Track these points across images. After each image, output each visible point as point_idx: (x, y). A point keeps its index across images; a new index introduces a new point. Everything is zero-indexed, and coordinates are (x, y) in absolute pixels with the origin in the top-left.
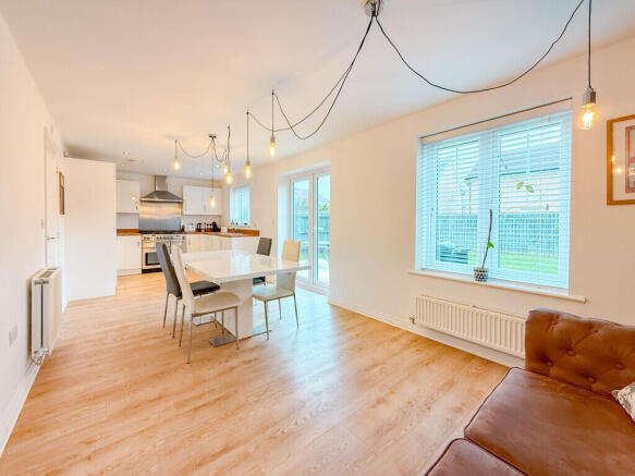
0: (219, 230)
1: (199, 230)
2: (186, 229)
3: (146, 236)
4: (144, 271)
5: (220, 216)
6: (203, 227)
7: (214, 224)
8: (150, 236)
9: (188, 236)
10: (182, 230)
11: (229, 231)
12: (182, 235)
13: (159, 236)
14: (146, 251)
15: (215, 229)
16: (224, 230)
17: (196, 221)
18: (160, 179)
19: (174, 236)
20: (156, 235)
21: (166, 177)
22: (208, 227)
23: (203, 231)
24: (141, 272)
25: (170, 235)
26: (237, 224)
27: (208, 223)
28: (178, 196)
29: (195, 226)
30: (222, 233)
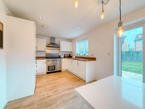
0: (71, 57)
1: (65, 57)
2: (61, 57)
3: (48, 59)
4: (48, 73)
5: (71, 52)
6: (66, 56)
7: (70, 55)
8: (50, 59)
9: (62, 59)
11: (76, 57)
12: (60, 59)
13: (53, 59)
14: (48, 65)
15: (70, 57)
16: (74, 57)
17: (64, 54)
19: (58, 59)
20: (52, 59)
21: (55, 38)
22: (68, 56)
23: (66, 57)
24: (46, 73)
25: (56, 59)
26: (80, 55)
27: (67, 54)
28: (59, 44)
29: (64, 56)
30: (73, 58)
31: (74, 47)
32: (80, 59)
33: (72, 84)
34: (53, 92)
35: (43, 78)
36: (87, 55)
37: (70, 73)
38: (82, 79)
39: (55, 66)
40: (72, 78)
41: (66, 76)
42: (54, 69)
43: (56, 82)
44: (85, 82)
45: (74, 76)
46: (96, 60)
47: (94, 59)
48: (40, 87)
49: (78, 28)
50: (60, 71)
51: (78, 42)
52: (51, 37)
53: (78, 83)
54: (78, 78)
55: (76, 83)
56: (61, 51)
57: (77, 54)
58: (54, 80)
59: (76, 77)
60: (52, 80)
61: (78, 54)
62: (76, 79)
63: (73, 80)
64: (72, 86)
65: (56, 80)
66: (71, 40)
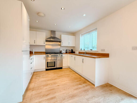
0: (74, 52)
1: (66, 53)
2: (62, 52)
3: (47, 55)
4: (47, 70)
5: (74, 47)
6: (68, 51)
7: (72, 50)
8: (49, 55)
9: (63, 55)
10: (61, 53)
11: (79, 53)
12: (61, 55)
13: (53, 55)
14: (47, 61)
15: (72, 52)
16: (77, 52)
17: (65, 49)
18: (53, 32)
19: (58, 55)
20: (51, 55)
21: (55, 31)
22: (70, 51)
23: (68, 53)
24: (45, 70)
25: (56, 55)
26: (84, 50)
27: (70, 50)
28: (60, 38)
29: (65, 51)
30: (75, 54)
31: (77, 41)
32: (85, 55)
33: (76, 87)
34: (48, 99)
35: (40, 75)
36: (95, 50)
37: (72, 71)
38: (88, 81)
39: (55, 62)
40: (76, 79)
41: (68, 74)
42: (54, 66)
43: (55, 83)
44: (93, 86)
45: (77, 75)
46: (109, 57)
47: (106, 55)
48: (33, 89)
49: (84, 15)
50: (61, 68)
51: (82, 35)
52: (51, 30)
53: (84, 87)
54: (82, 78)
55: (80, 86)
56: (62, 45)
57: (81, 50)
58: (52, 80)
59: (80, 77)
60: (50, 80)
61: (83, 50)
62: (80, 81)
63: (76, 81)
64: (76, 92)
65: (55, 79)
66: (73, 34)
